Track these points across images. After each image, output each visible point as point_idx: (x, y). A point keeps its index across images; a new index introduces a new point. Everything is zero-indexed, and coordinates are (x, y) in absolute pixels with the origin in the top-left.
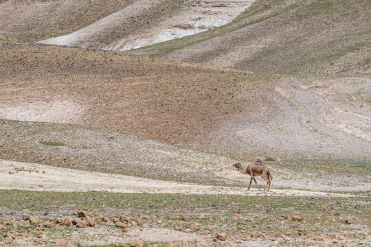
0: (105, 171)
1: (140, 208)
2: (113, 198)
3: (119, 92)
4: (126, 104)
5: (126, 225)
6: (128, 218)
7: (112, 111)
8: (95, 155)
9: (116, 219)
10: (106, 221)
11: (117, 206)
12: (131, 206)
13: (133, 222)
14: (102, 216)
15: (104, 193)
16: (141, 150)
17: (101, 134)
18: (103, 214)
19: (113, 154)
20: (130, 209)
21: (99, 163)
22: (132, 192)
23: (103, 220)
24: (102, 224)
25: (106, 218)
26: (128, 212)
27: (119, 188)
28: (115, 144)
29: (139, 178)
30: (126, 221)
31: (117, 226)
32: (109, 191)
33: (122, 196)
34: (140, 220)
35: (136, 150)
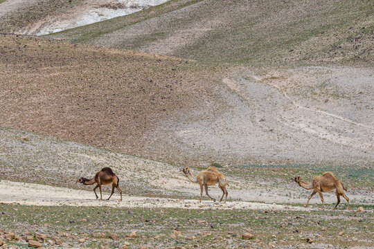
0: (17, 179)
1: (58, 224)
2: (27, 211)
3: (35, 85)
4: (43, 98)
5: (40, 244)
6: (43, 236)
7: (25, 108)
8: (5, 160)
9: (29, 237)
10: (17, 240)
11: (31, 222)
12: (46, 222)
13: (50, 241)
14: (13, 234)
15: (16, 206)
16: (60, 155)
17: (13, 135)
18: (13, 231)
19: (27, 159)
20: (46, 225)
21: (10, 170)
22: (48, 204)
23: (13, 238)
24: (12, 244)
25: (17, 236)
26: (43, 229)
27: (33, 200)
28: (30, 147)
29: (58, 188)
30: (42, 239)
31: (30, 246)
32: (22, 203)
33: (37, 209)
34: (58, 238)
35: (54, 154)
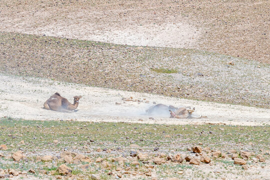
0: (223, 101)
1: (262, 143)
2: (232, 131)
3: (240, 13)
4: (248, 26)
5: (245, 162)
6: (248, 154)
7: (231, 35)
8: (212, 83)
9: (234, 155)
10: (223, 157)
11: (236, 141)
12: (251, 141)
13: (254, 159)
14: (219, 152)
15: (222, 126)
16: (263, 78)
17: (219, 59)
18: (220, 149)
19: (233, 82)
20: (250, 143)
21: (217, 93)
22: (253, 124)
23: (220, 156)
24: (219, 161)
25: (223, 154)
26: (248, 147)
27: (239, 120)
28: (235, 71)
29: (261, 109)
30: (246, 157)
31: (235, 163)
32: (228, 123)
33: (242, 129)
34: (261, 156)
35: (258, 77)
